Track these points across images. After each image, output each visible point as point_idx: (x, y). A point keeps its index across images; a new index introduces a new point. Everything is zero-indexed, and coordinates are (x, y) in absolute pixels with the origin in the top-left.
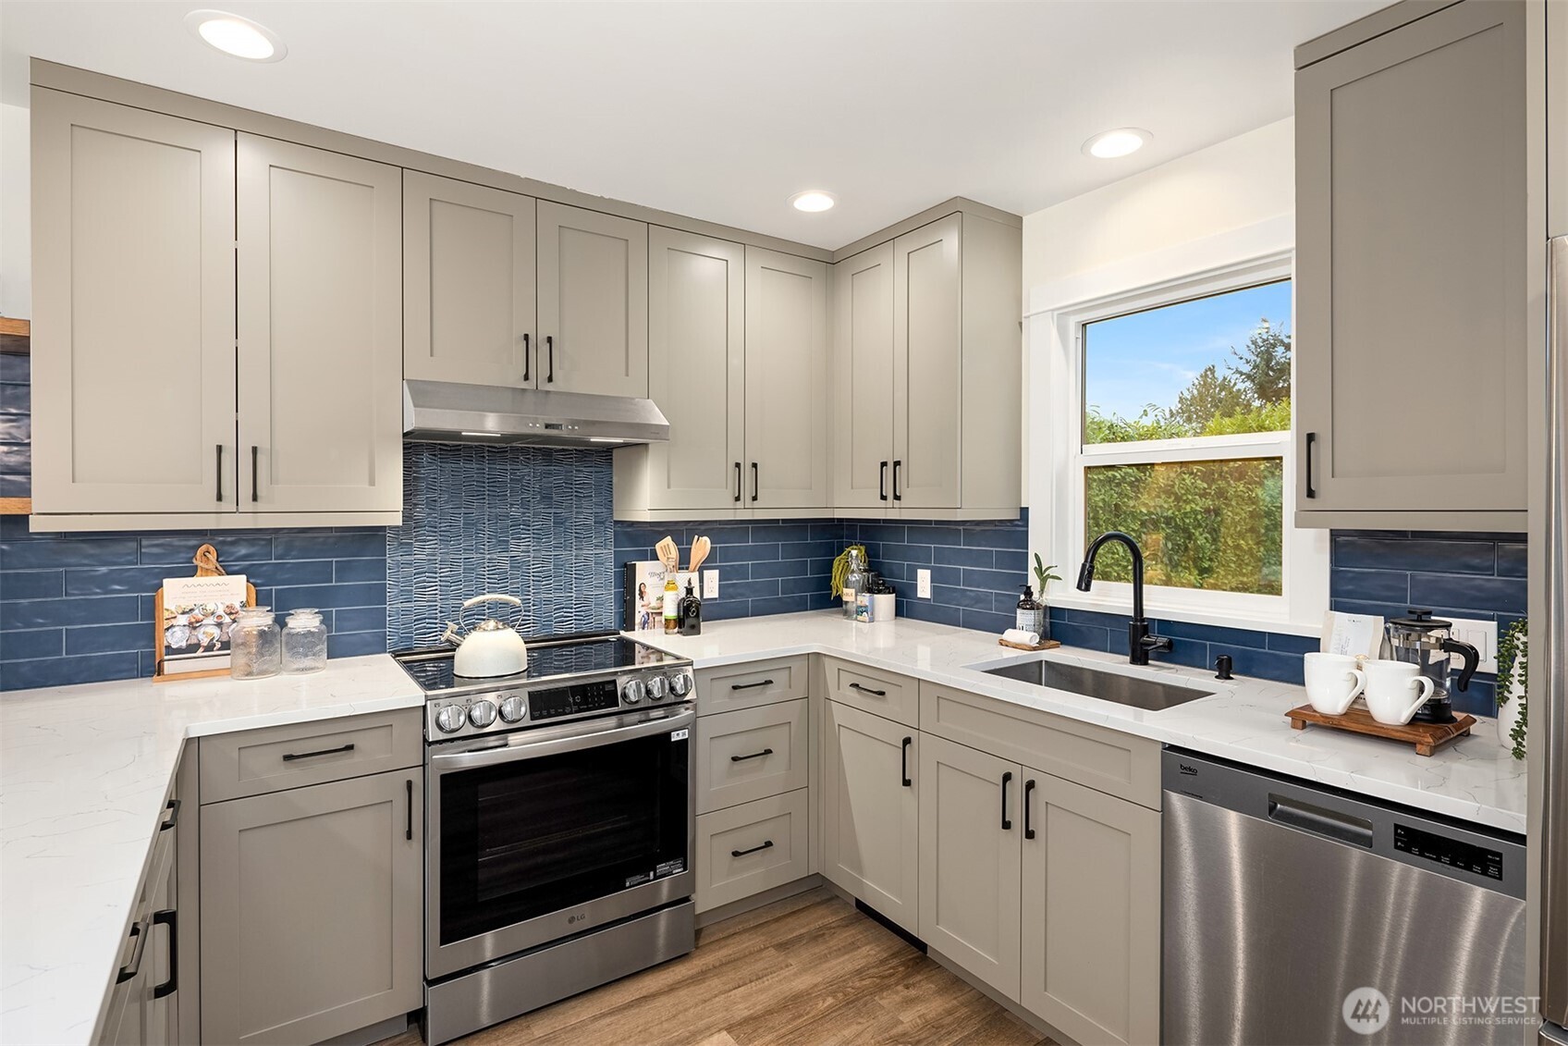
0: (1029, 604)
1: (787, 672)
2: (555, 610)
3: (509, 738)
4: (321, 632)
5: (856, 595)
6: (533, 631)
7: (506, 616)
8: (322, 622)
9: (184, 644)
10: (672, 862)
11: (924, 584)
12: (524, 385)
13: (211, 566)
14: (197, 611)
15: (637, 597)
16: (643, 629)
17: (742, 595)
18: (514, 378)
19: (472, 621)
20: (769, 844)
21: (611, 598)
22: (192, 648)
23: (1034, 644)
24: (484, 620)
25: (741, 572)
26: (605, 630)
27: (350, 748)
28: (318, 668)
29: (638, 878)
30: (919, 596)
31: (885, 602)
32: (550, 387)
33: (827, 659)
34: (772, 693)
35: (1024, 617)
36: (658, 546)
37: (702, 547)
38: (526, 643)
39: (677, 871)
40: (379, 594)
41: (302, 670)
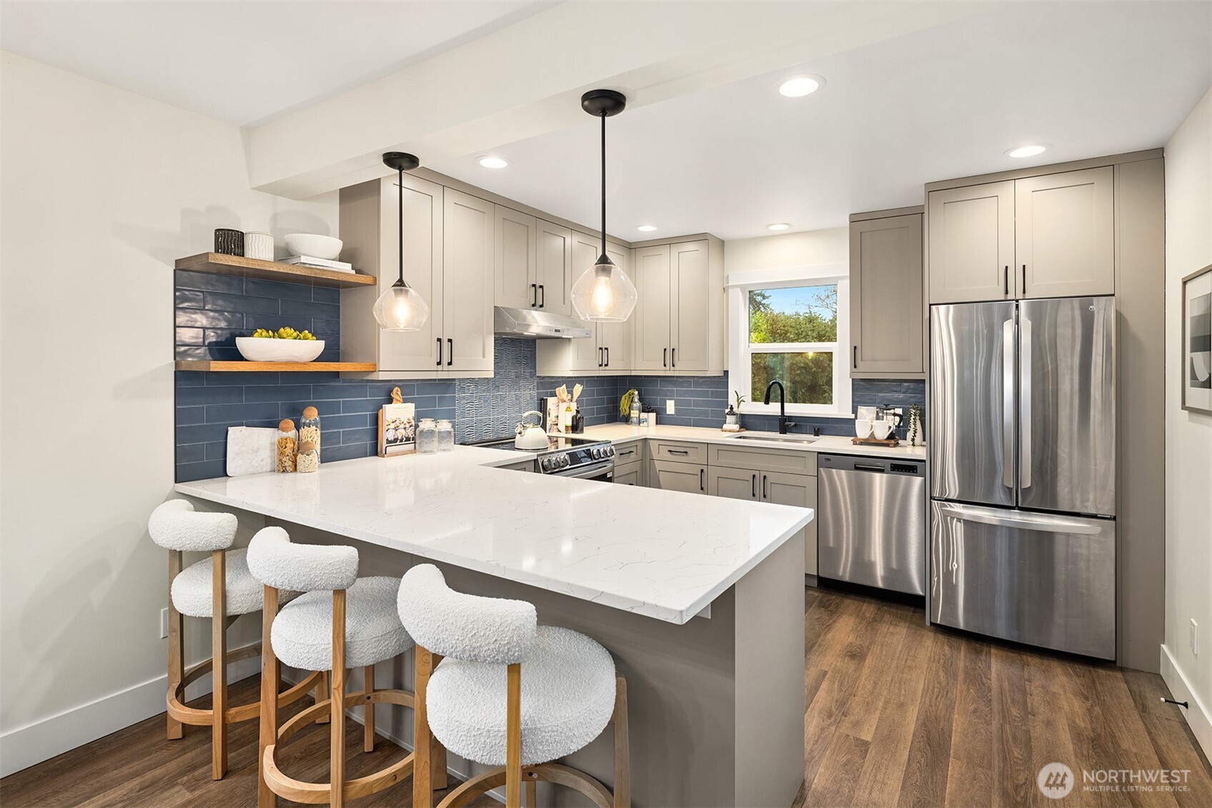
0: (732, 413)
1: (636, 447)
4: (450, 431)
5: (638, 414)
11: (670, 407)
13: (399, 398)
15: (547, 415)
18: (529, 305)
23: (738, 429)
28: (449, 449)
30: (668, 413)
31: (652, 416)
33: (651, 441)
34: (633, 457)
35: (730, 419)
36: (558, 390)
41: (444, 450)
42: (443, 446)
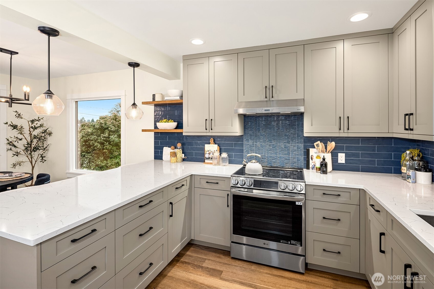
1: (349, 193)
2: (285, 160)
3: (253, 191)
4: (227, 158)
5: (407, 170)
6: (266, 164)
7: (259, 160)
8: (228, 156)
9: (208, 157)
10: (296, 242)
12: (266, 100)
13: (212, 143)
14: (209, 151)
15: (310, 159)
16: (313, 169)
17: (356, 164)
18: (263, 98)
19: (250, 159)
20: (339, 253)
21: (303, 159)
22: (209, 158)
24: (254, 159)
25: (357, 155)
26: (300, 168)
27: (218, 183)
28: (226, 165)
29: (285, 241)
31: (425, 176)
32: (273, 99)
33: (366, 193)
34: (340, 199)
36: (315, 144)
37: (332, 145)
38: (262, 167)
39: (298, 245)
40: (242, 151)
41: (224, 165)
42: (224, 164)
